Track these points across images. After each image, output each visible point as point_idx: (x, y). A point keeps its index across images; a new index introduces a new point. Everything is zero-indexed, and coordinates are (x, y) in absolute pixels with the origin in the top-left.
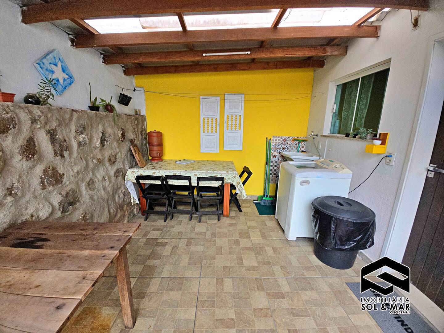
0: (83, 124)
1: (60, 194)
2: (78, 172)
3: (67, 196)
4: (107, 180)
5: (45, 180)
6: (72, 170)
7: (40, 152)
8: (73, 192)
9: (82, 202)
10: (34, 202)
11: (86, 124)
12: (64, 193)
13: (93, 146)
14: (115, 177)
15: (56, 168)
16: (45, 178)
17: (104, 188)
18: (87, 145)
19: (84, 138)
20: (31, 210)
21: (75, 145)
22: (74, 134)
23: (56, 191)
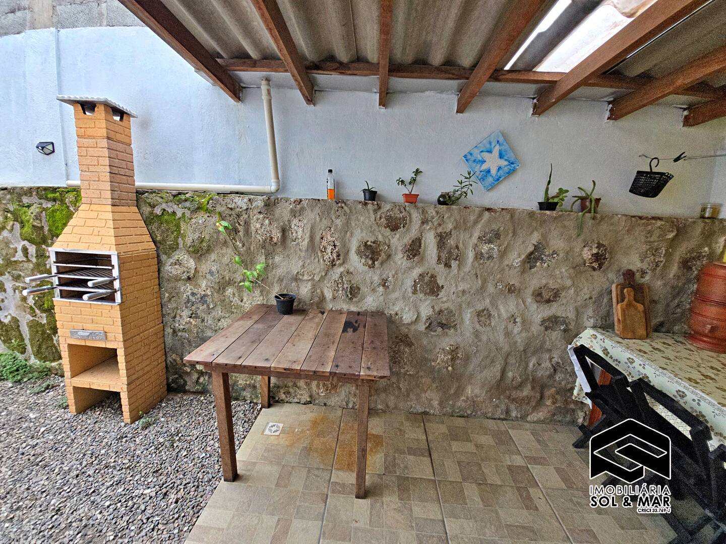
0: (496, 229)
1: (433, 307)
2: (464, 292)
3: (440, 314)
4: (518, 324)
5: (419, 286)
6: (456, 286)
7: (424, 254)
8: (449, 313)
9: (459, 331)
10: (402, 302)
11: (502, 228)
12: (437, 309)
13: (506, 262)
14: (543, 328)
15: (436, 276)
16: (419, 283)
17: (508, 334)
18: (495, 260)
19: (490, 249)
20: (397, 308)
21: (471, 255)
22: (476, 241)
23: (429, 302)
